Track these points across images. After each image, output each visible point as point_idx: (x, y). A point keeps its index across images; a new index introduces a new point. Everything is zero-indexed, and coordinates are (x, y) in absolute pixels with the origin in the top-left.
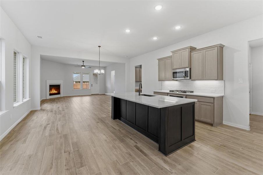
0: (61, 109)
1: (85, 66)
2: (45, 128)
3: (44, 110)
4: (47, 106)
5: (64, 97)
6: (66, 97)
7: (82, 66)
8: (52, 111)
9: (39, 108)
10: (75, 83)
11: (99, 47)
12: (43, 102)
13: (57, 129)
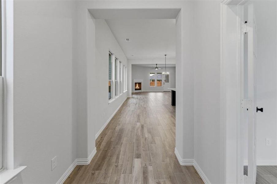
0: (142, 98)
1: (157, 68)
2: (136, 104)
3: (134, 98)
4: (135, 96)
5: (143, 92)
6: (145, 92)
7: (156, 68)
8: (137, 98)
9: (131, 97)
10: (151, 81)
11: (166, 55)
12: (133, 94)
13: (141, 105)
